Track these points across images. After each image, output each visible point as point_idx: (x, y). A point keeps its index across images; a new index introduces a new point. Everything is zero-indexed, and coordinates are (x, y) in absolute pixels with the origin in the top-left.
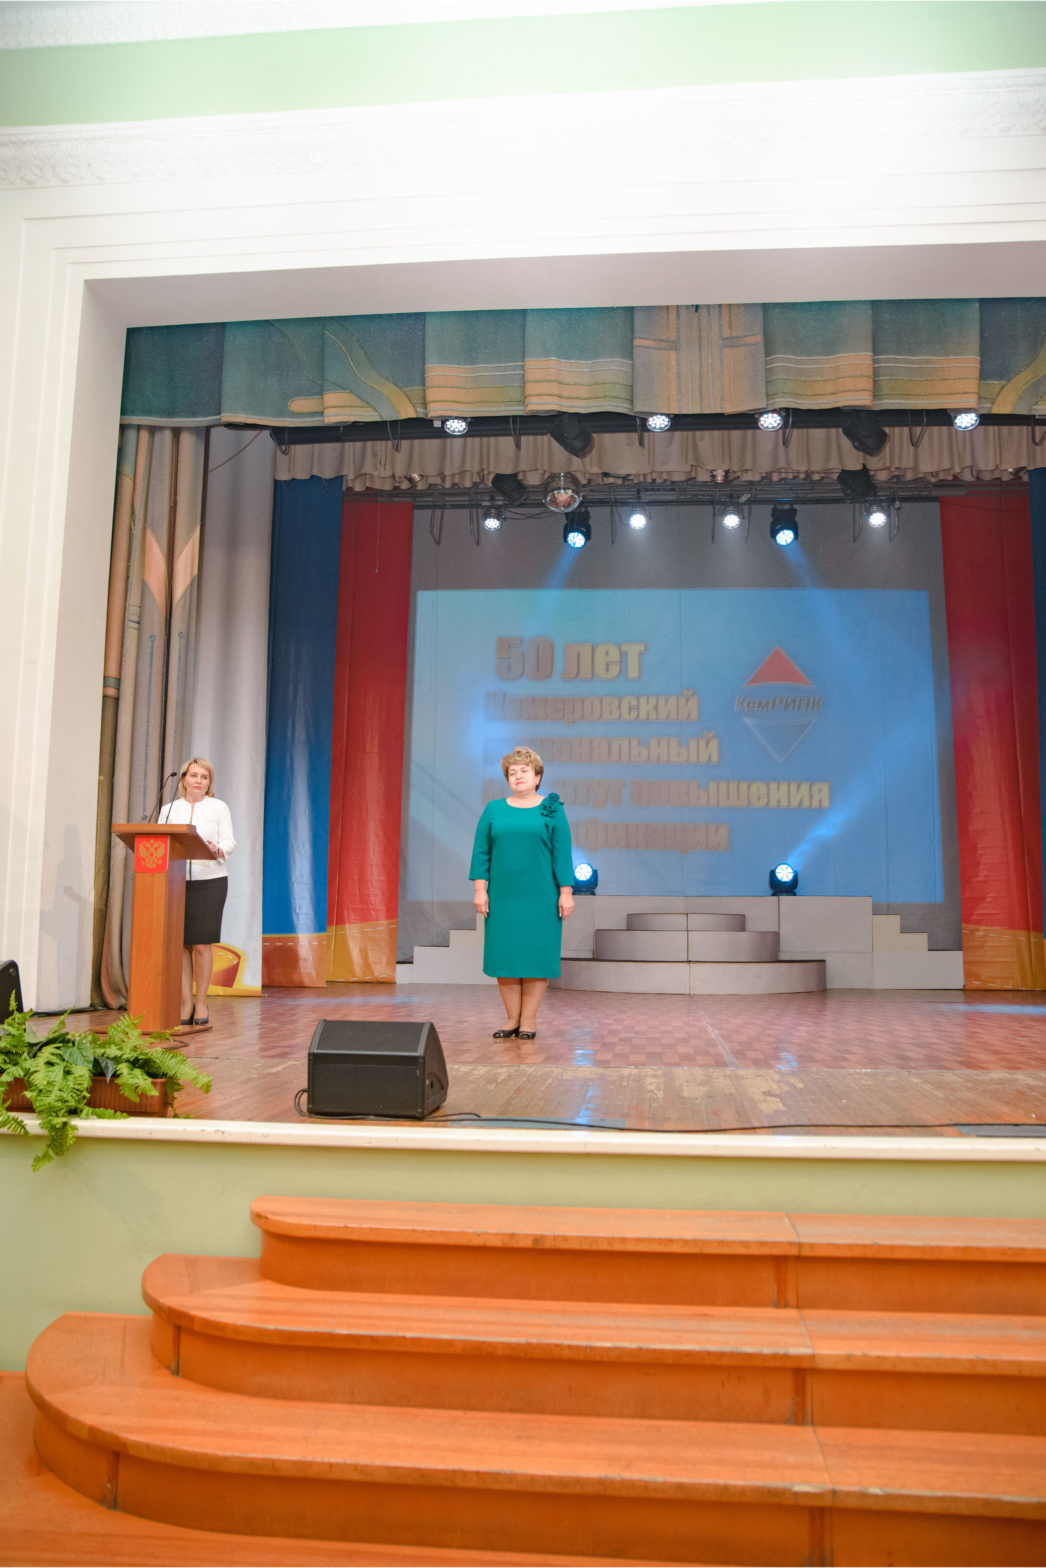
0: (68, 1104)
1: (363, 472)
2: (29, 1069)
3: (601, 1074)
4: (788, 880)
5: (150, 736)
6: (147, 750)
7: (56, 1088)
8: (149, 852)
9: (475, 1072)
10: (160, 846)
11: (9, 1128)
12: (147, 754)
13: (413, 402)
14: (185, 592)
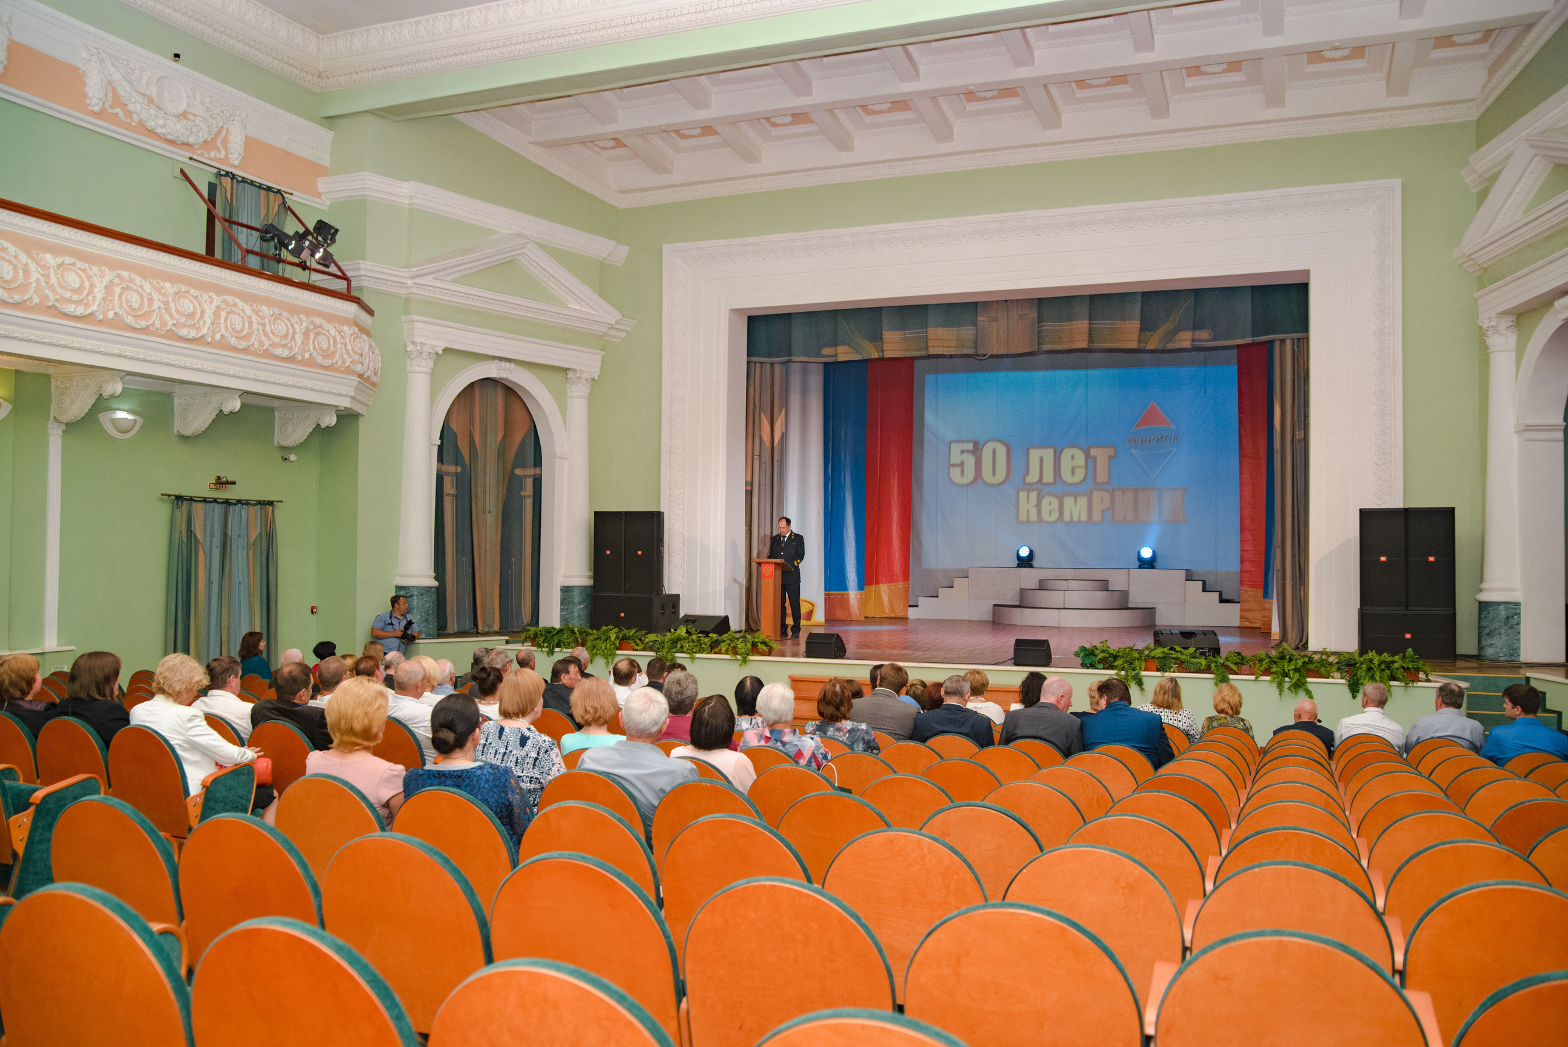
4: (1149, 558)
5: (766, 508)
8: (768, 571)
13: (877, 350)
14: (779, 440)
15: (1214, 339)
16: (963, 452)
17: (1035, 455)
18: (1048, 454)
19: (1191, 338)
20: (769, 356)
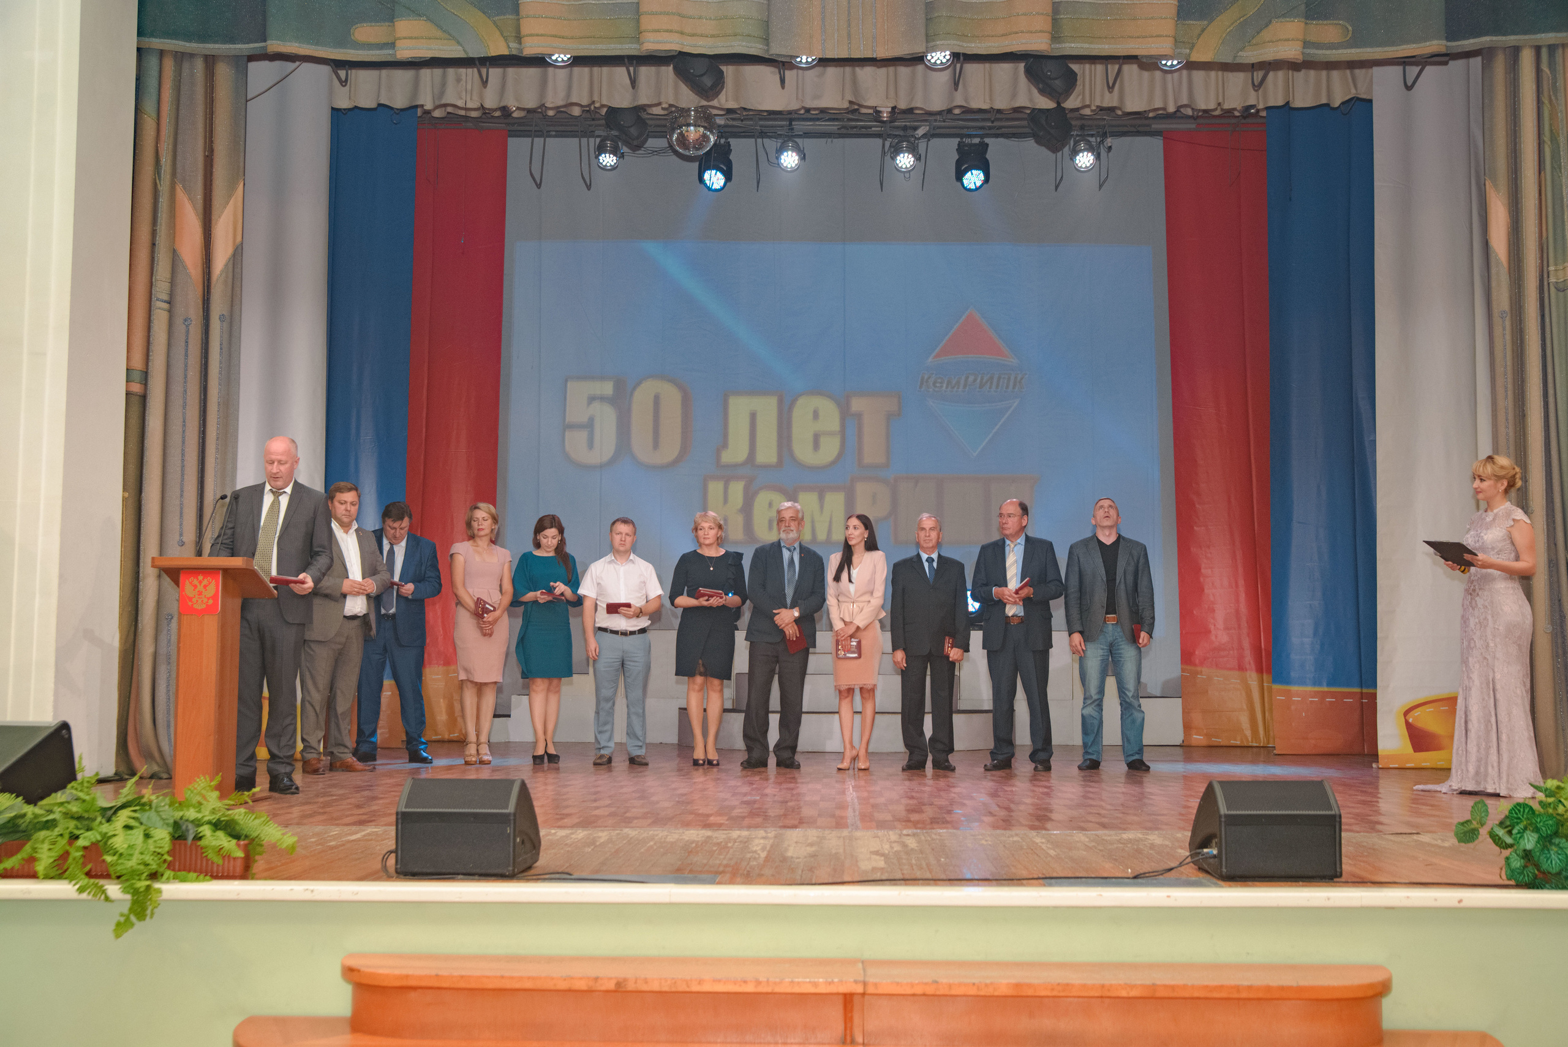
0: (149, 867)
1: (443, 102)
2: (106, 833)
3: (709, 837)
4: (974, 610)
5: (186, 443)
6: (183, 460)
7: (137, 852)
8: (197, 590)
9: (573, 836)
10: (210, 583)
11: (89, 893)
12: (183, 466)
13: (505, 34)
14: (226, 265)
15: (1353, 43)
16: (592, 399)
17: (740, 408)
18: (767, 408)
19: (1301, 37)
20: (203, 37)
